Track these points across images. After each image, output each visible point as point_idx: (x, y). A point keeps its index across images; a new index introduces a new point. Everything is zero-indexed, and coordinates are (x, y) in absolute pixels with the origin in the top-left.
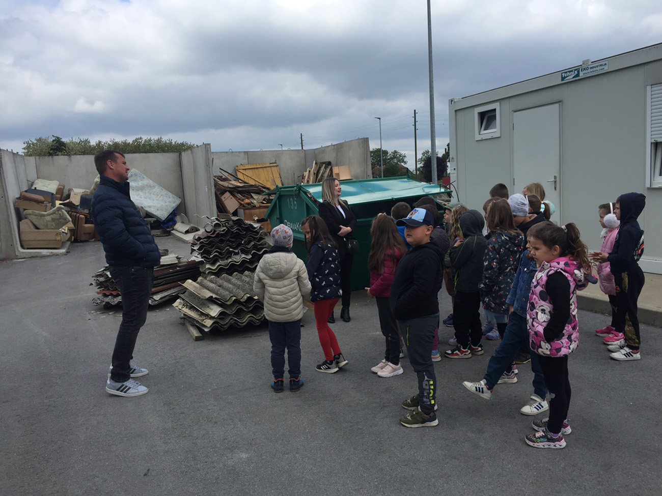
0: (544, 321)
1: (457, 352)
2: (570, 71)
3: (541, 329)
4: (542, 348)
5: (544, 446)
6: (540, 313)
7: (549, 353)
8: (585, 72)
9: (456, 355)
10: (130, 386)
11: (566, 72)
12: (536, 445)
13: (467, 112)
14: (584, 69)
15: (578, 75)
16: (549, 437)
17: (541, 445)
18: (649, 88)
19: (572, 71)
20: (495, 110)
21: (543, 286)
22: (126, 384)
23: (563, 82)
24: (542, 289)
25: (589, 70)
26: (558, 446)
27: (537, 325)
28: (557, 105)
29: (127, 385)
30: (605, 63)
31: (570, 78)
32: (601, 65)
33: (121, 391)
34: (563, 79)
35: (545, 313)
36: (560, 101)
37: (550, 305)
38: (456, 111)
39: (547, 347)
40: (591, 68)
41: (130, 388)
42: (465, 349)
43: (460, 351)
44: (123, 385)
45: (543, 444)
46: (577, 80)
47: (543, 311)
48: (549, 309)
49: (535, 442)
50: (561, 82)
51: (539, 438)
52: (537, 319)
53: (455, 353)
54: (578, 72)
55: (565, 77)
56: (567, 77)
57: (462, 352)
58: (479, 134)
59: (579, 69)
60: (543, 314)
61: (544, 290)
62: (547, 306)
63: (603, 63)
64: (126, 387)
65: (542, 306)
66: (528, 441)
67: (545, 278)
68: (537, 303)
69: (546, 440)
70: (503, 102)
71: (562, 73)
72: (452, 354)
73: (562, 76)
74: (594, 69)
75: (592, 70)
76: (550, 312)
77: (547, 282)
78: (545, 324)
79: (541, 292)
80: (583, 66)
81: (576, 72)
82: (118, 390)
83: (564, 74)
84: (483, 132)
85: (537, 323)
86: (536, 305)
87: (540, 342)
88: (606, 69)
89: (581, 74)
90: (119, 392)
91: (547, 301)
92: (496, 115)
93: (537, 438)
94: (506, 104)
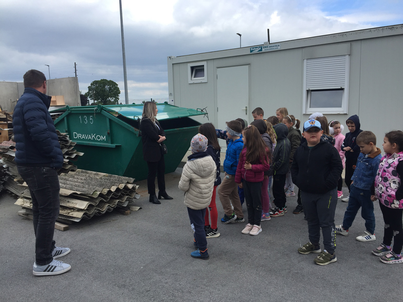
0: (396, 189)
1: (277, 212)
2: (256, 47)
3: (393, 193)
4: (394, 204)
5: (392, 262)
6: (392, 184)
7: (398, 207)
8: (266, 49)
9: (277, 214)
10: (55, 265)
11: (254, 48)
12: (388, 262)
13: (182, 66)
14: (265, 47)
15: (261, 50)
16: (396, 256)
17: (391, 262)
18: (305, 61)
19: (257, 47)
20: (203, 66)
21: (395, 168)
22: (51, 264)
23: (251, 53)
24: (394, 169)
25: (268, 48)
26: (400, 262)
27: (391, 190)
28: (247, 66)
29: (53, 264)
30: (278, 45)
31: (256, 51)
32: (276, 46)
33: (48, 271)
34: (251, 51)
35: (395, 184)
36: (249, 64)
37: (398, 179)
38: (173, 64)
39: (397, 203)
40: (270, 47)
41: (55, 267)
42: (281, 210)
43: (278, 211)
44: (49, 266)
45: (392, 261)
46: (260, 53)
47: (394, 182)
48: (398, 181)
49: (388, 261)
50: (250, 53)
51: (390, 258)
52: (391, 187)
53: (276, 213)
54: (261, 48)
55: (253, 51)
56: (254, 50)
57: (280, 212)
58: (191, 80)
59: (262, 47)
60: (394, 184)
61: (396, 170)
62: (397, 179)
63: (277, 45)
64: (52, 266)
65: (394, 179)
66: (383, 261)
67: (397, 163)
68: (390, 177)
69: (394, 259)
70: (209, 62)
71: (250, 48)
72: (274, 214)
73: (251, 50)
74: (272, 48)
75: (270, 48)
76: (399, 183)
77: (398, 165)
78: (396, 190)
79: (393, 171)
80: (264, 45)
81: (260, 48)
82: (45, 271)
83: (252, 49)
84: (193, 78)
85: (390, 189)
86: (389, 179)
87: (393, 200)
88: (279, 48)
89: (263, 50)
90: (46, 272)
91: (397, 176)
92: (204, 69)
93: (388, 258)
94: (211, 63)
